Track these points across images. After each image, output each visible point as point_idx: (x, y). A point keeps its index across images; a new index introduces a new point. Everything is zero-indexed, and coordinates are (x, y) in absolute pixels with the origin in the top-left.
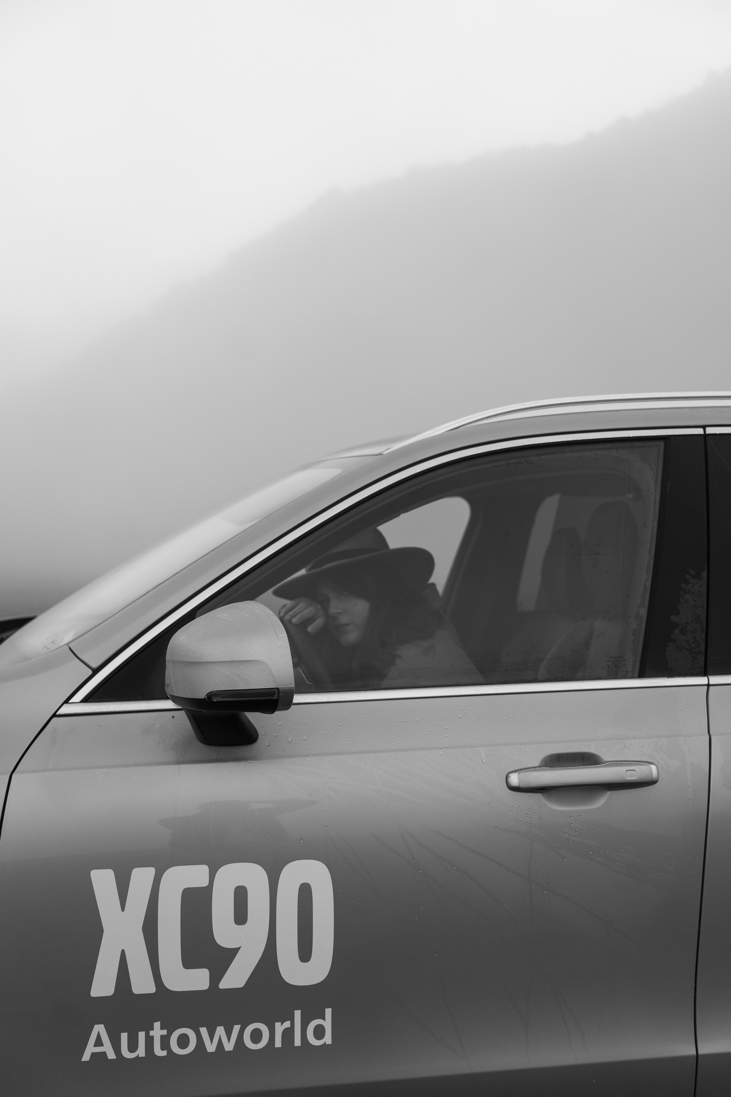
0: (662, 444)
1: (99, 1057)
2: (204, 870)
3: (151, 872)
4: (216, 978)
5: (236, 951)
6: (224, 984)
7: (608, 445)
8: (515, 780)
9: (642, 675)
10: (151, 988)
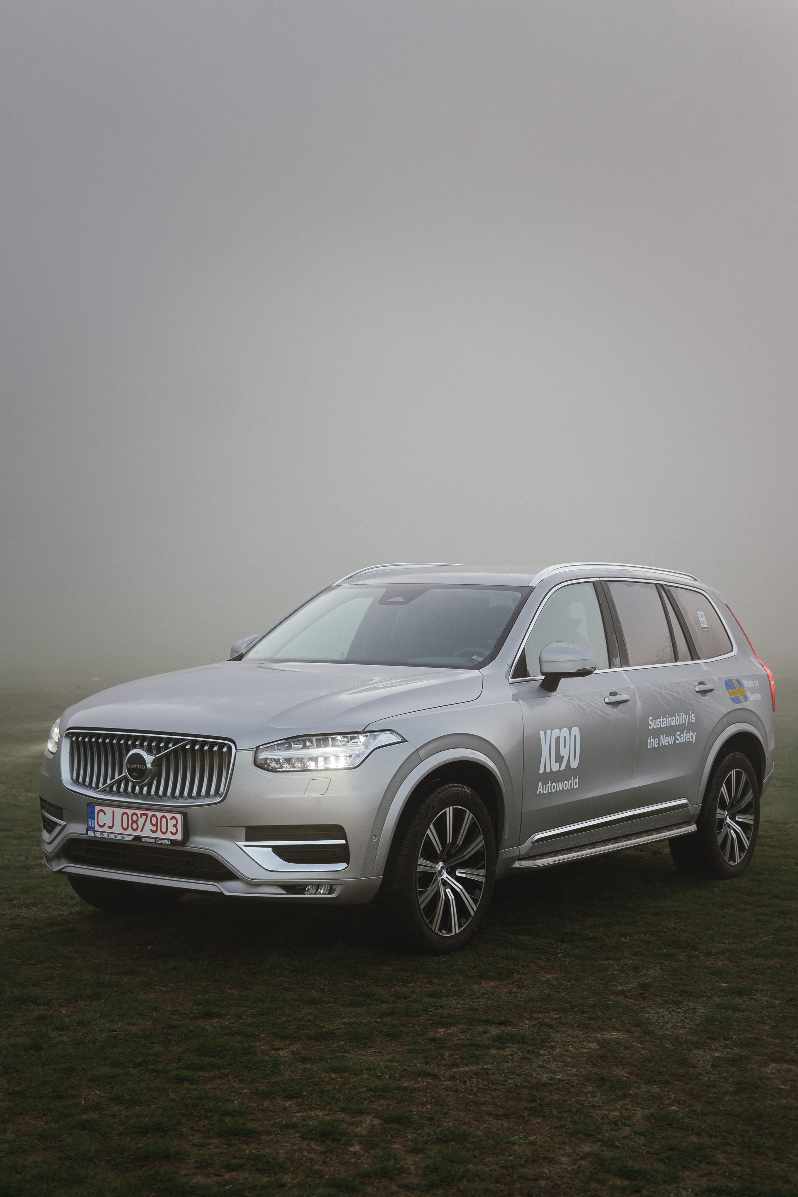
1: (540, 793)
2: (558, 731)
4: (560, 766)
5: (564, 757)
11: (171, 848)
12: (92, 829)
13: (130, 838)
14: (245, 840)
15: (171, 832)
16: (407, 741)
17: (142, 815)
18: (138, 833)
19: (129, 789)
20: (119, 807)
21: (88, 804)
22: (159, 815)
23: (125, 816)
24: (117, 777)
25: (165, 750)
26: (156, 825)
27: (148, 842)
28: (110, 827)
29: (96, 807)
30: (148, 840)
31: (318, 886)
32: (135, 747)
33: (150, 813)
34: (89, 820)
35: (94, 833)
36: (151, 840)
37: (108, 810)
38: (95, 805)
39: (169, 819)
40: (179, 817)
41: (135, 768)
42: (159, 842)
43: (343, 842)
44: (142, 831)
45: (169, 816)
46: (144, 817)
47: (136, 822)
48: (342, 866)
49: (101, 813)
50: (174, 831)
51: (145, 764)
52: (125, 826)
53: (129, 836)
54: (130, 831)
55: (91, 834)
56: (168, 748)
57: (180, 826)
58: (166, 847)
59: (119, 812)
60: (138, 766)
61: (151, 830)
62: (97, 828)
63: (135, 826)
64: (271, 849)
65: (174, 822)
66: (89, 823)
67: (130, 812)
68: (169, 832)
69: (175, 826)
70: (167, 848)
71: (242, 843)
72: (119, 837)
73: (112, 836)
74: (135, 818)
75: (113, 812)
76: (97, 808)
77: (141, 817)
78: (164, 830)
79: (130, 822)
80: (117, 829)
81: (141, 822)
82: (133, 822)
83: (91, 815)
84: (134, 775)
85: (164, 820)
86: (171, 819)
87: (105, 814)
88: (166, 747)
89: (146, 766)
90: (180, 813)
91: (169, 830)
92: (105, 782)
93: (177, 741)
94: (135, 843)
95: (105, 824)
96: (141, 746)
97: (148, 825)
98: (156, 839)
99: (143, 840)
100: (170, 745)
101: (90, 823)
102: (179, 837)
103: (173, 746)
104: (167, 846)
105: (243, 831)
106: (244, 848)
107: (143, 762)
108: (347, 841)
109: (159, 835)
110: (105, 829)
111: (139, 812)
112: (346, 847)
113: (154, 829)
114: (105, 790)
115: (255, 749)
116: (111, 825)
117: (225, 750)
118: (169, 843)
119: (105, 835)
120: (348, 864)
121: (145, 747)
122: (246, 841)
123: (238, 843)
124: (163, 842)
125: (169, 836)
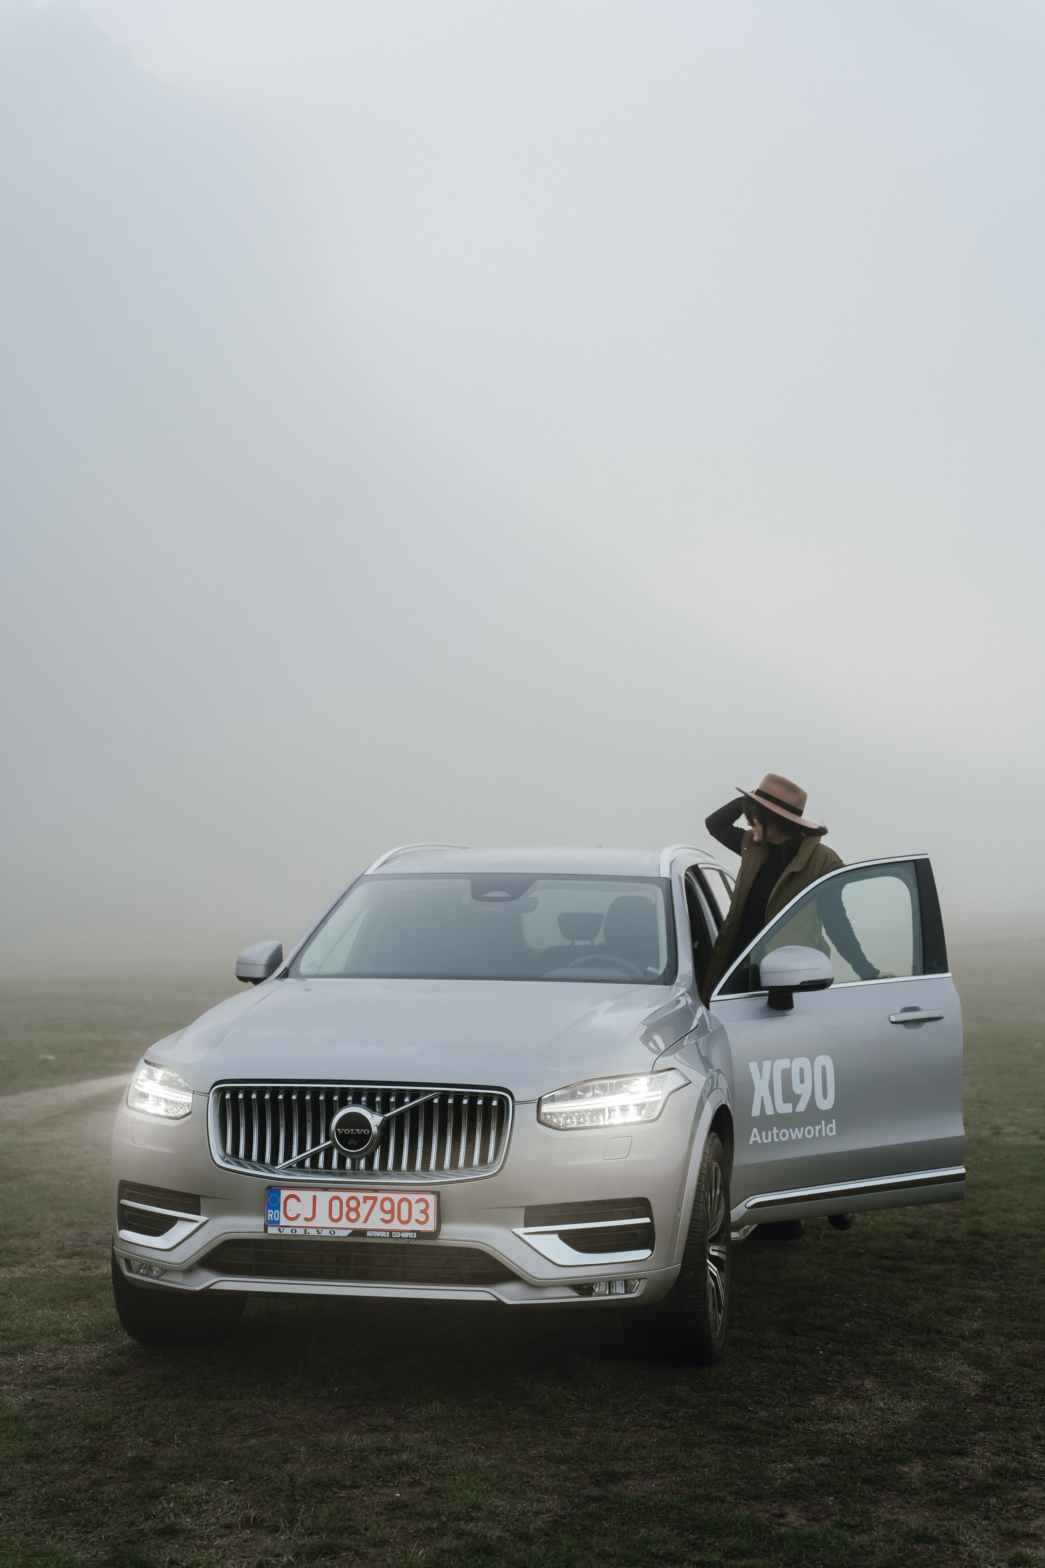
0: (913, 863)
1: (755, 1142)
2: (787, 1061)
3: (769, 1062)
4: (794, 1107)
5: (801, 1095)
6: (797, 1110)
7: (892, 865)
8: (893, 1019)
9: (925, 973)
10: (772, 1113)
11: (413, 1242)
12: (276, 1223)
13: (346, 1233)
14: (523, 1226)
15: (417, 1221)
16: (691, 1082)
17: (366, 1199)
18: (359, 1225)
19: (335, 1164)
20: (326, 1189)
21: (269, 1188)
22: (396, 1197)
23: (336, 1203)
24: (309, 1150)
25: (397, 1107)
26: (391, 1212)
27: (376, 1237)
28: (306, 1219)
29: (281, 1191)
30: (378, 1234)
31: (610, 1284)
32: (343, 1104)
33: (380, 1196)
34: (269, 1211)
35: (279, 1229)
36: (383, 1234)
37: (306, 1196)
38: (280, 1190)
39: (413, 1202)
40: (431, 1199)
41: (352, 1133)
42: (398, 1235)
43: (647, 1220)
44: (365, 1221)
45: (413, 1198)
46: (370, 1202)
47: (356, 1209)
48: (644, 1254)
49: (292, 1201)
50: (422, 1218)
51: (370, 1128)
52: (336, 1215)
53: (343, 1229)
54: (344, 1223)
55: (272, 1230)
56: (403, 1104)
57: (432, 1212)
58: (405, 1242)
59: (324, 1197)
60: (358, 1130)
61: (383, 1220)
62: (284, 1221)
63: (353, 1215)
64: (557, 1236)
65: (422, 1206)
66: (269, 1215)
67: (344, 1196)
68: (413, 1221)
69: (424, 1211)
70: (407, 1243)
71: (521, 1231)
72: (326, 1233)
73: (313, 1232)
74: (353, 1204)
75: (315, 1197)
76: (284, 1194)
77: (365, 1202)
78: (404, 1217)
79: (345, 1209)
80: (322, 1220)
81: (364, 1209)
82: (350, 1209)
83: (274, 1204)
84: (350, 1143)
85: (405, 1205)
86: (417, 1202)
87: (299, 1200)
88: (400, 1102)
89: (370, 1129)
90: (433, 1193)
91: (414, 1217)
92: (288, 1155)
93: (415, 1095)
94: (352, 1240)
95: (298, 1215)
96: (357, 1101)
97: (377, 1213)
98: (391, 1232)
99: (369, 1234)
100: (407, 1100)
101: (271, 1215)
102: (430, 1227)
103: (411, 1101)
104: (409, 1240)
105: (522, 1213)
106: (525, 1237)
107: (366, 1124)
108: (652, 1219)
109: (395, 1225)
110: (300, 1222)
111: (360, 1196)
112: (649, 1227)
113: (388, 1217)
114: (290, 1167)
115: (537, 1101)
116: (310, 1216)
117: (495, 1103)
118: (415, 1236)
119: (300, 1232)
120: (653, 1251)
121: (363, 1103)
122: (526, 1226)
123: (516, 1230)
124: (404, 1235)
125: (413, 1226)
